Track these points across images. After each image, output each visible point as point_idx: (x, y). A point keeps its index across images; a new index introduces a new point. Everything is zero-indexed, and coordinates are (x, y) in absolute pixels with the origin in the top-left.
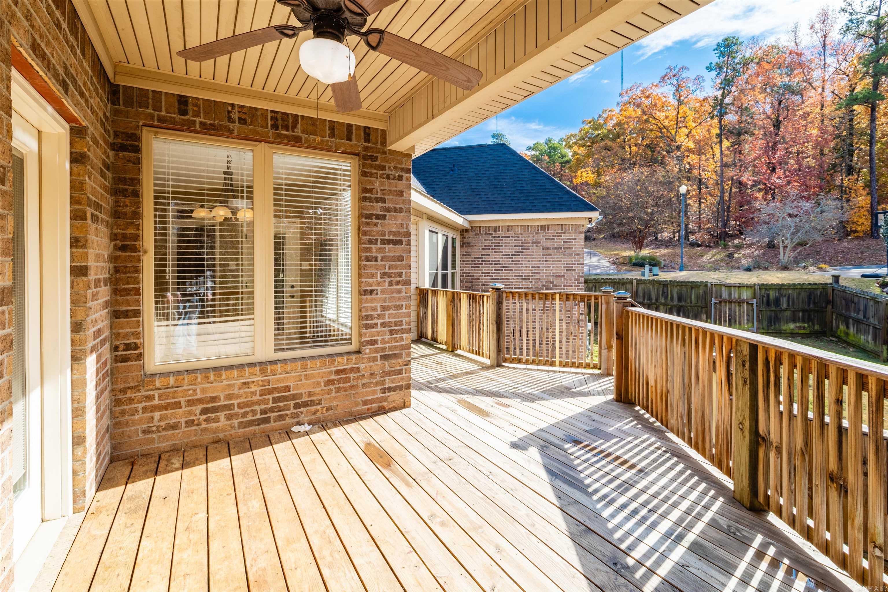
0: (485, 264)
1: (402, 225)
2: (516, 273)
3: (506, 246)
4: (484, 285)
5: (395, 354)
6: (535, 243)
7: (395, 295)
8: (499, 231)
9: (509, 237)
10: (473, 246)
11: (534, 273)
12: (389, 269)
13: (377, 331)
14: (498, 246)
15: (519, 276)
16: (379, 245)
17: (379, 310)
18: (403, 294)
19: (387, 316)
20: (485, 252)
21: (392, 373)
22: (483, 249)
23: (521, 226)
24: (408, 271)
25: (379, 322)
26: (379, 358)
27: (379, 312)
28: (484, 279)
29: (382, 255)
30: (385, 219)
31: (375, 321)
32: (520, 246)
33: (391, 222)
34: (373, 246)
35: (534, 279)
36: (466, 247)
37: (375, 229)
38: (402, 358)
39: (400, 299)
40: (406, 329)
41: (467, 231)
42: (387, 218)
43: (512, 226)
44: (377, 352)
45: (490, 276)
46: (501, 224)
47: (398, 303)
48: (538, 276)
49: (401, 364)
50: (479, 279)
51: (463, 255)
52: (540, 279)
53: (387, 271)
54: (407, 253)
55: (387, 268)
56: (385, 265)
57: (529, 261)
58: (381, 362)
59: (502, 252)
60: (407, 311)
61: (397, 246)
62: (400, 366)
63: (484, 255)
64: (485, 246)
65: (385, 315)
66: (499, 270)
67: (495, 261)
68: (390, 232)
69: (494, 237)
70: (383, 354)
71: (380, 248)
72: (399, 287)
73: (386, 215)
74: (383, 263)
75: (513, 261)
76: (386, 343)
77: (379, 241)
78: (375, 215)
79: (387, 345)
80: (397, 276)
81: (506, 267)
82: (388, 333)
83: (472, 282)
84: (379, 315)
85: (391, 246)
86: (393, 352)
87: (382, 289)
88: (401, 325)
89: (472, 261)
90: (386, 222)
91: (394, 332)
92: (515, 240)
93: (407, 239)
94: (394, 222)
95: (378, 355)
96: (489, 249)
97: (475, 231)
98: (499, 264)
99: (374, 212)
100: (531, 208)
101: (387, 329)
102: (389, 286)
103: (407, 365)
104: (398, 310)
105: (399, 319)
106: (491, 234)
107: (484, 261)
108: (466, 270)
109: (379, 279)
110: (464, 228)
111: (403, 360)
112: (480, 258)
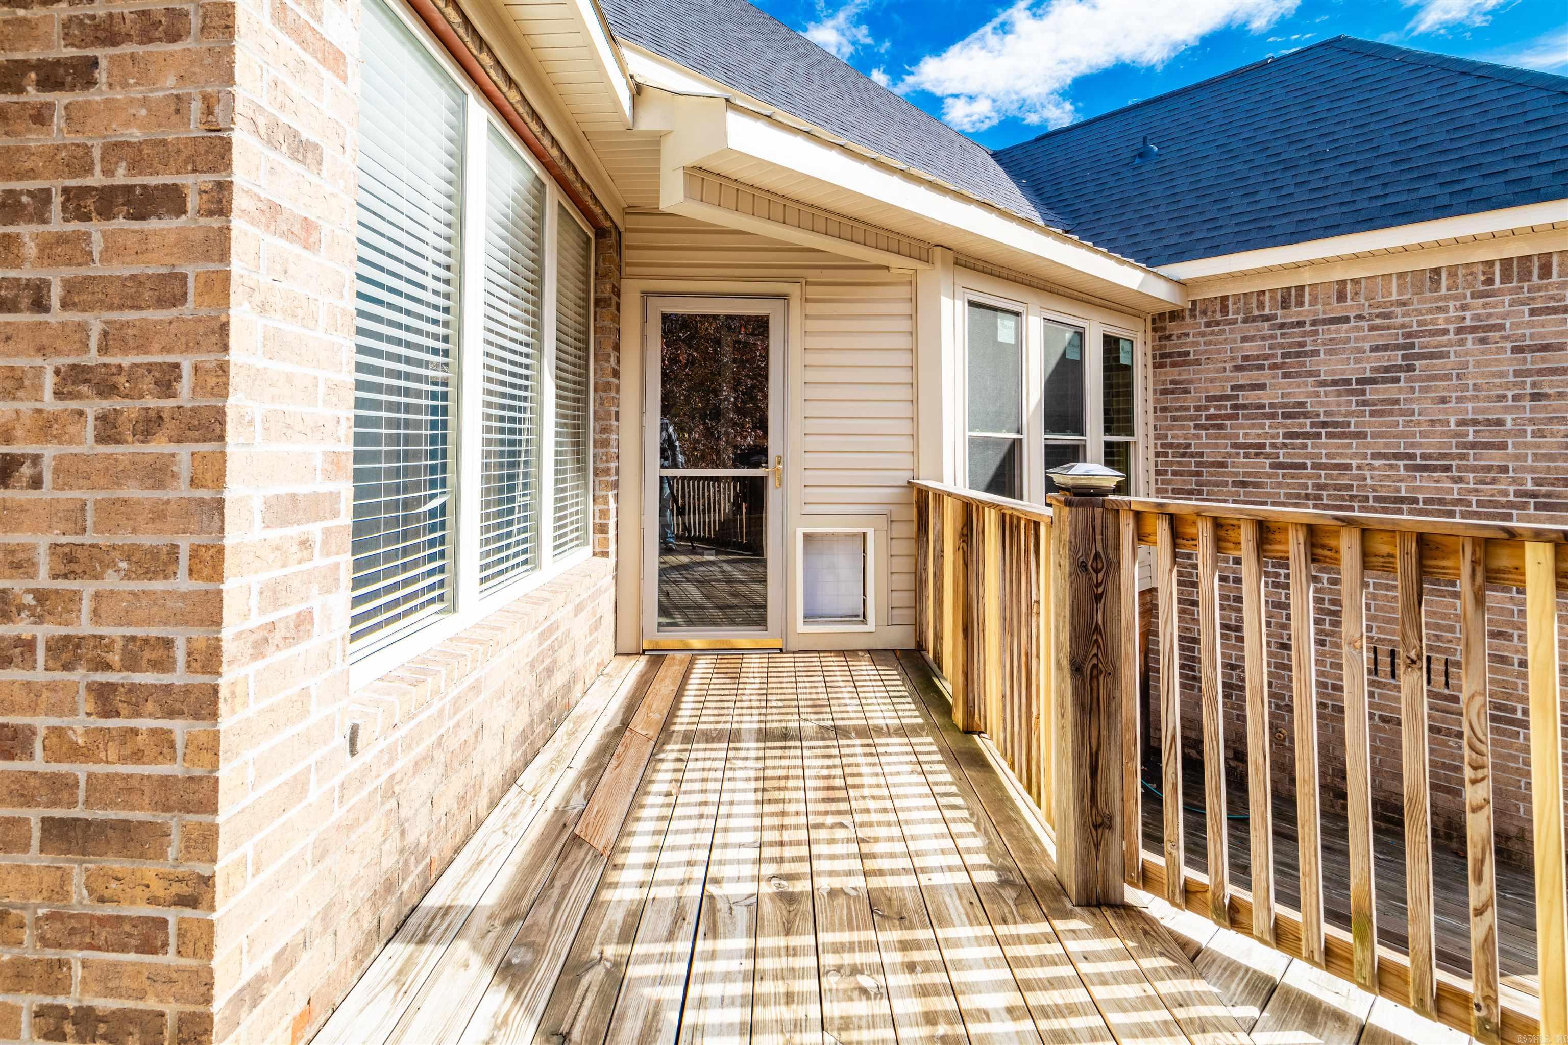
0: (1246, 417)
1: (179, 103)
2: (1380, 444)
3: (1330, 352)
4: (1244, 484)
5: (125, 826)
6: (1473, 329)
7: (133, 492)
8: (1300, 303)
9: (1347, 320)
10: (1198, 362)
11: (1474, 445)
12: (103, 349)
13: (28, 684)
14: (1298, 355)
15: (1396, 456)
16: (57, 224)
17: (44, 571)
18: (181, 490)
19: (86, 605)
20: (1243, 378)
21: (103, 934)
22: (1238, 368)
23: (1401, 275)
24: (209, 359)
25: (44, 632)
26: (36, 834)
27: (43, 580)
28: (1241, 465)
29: (70, 272)
30: (91, 83)
31: (22, 628)
32: (1397, 347)
33: (119, 95)
34: (26, 231)
35: (1474, 469)
36: (1173, 365)
37: (35, 140)
38: (162, 854)
39: (159, 514)
40: (187, 690)
41: (1175, 315)
42: (101, 75)
43: (1355, 281)
44: (27, 800)
45: (1268, 456)
46: (1307, 278)
47: (147, 540)
48: (1494, 458)
49: (158, 888)
50: (1223, 465)
51: (1164, 392)
52: (1504, 469)
53: (92, 358)
54: (206, 256)
55: (94, 343)
56: (82, 328)
57: (1443, 400)
58: (46, 859)
59: (1310, 374)
60: (199, 585)
61: (153, 224)
62: (153, 901)
63: (1241, 387)
64: (1246, 358)
65: (75, 596)
66: (1306, 435)
67: (1285, 405)
68: (113, 150)
69: (1282, 326)
70: (58, 813)
71: (61, 239)
72: (159, 446)
73: (94, 63)
74: (73, 316)
75: (1365, 403)
76: (75, 753)
77: (57, 200)
78: (40, 66)
79: (80, 770)
80: (147, 384)
81: (1336, 424)
82: (86, 704)
83: (1198, 474)
84: (41, 596)
85: (120, 223)
86: (112, 814)
87: (59, 459)
88: (163, 664)
89: (1198, 409)
90: (94, 96)
91: (117, 701)
92: (1372, 328)
93: (207, 179)
94: (137, 93)
95: (34, 815)
96: (1261, 368)
97: (1204, 313)
98: (1305, 415)
99: (34, 54)
100: (1445, 201)
101: (80, 676)
102: (101, 439)
103: (191, 902)
104: (150, 574)
105: (154, 632)
106: (1267, 318)
107: (1244, 407)
108: (1175, 436)
109: (49, 402)
110: (1167, 309)
111: (165, 867)
112: (1227, 398)
